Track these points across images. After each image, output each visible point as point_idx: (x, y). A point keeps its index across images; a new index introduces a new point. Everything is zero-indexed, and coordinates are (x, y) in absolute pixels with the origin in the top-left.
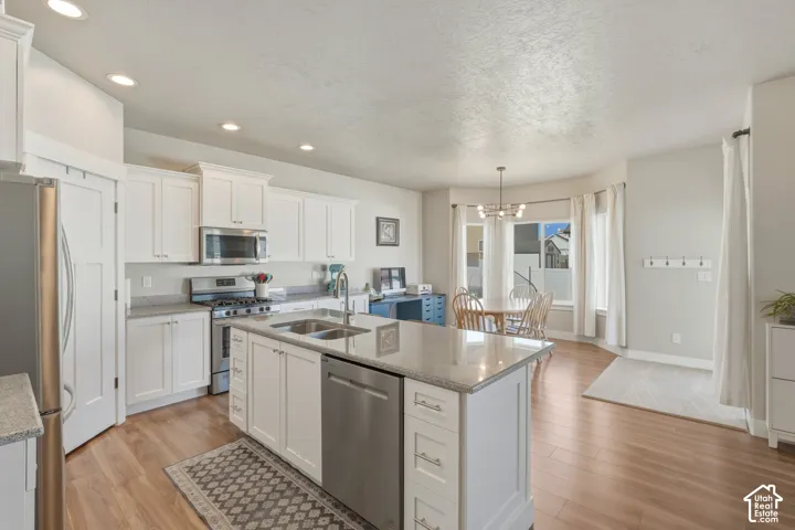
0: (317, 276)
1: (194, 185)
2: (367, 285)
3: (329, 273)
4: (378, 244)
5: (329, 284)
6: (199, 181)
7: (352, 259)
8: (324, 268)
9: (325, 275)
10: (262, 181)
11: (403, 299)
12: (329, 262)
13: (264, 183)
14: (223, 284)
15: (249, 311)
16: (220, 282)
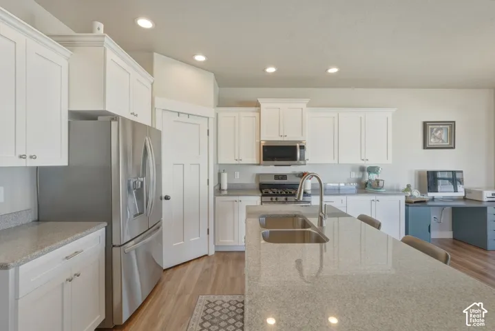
0: (355, 175)
1: (257, 114)
2: (409, 186)
3: (367, 174)
4: (425, 147)
5: (367, 183)
6: (259, 112)
7: (390, 161)
8: (362, 169)
9: (363, 175)
10: (302, 104)
11: (462, 204)
12: (367, 164)
13: (304, 105)
14: (279, 179)
15: (286, 199)
16: (277, 177)
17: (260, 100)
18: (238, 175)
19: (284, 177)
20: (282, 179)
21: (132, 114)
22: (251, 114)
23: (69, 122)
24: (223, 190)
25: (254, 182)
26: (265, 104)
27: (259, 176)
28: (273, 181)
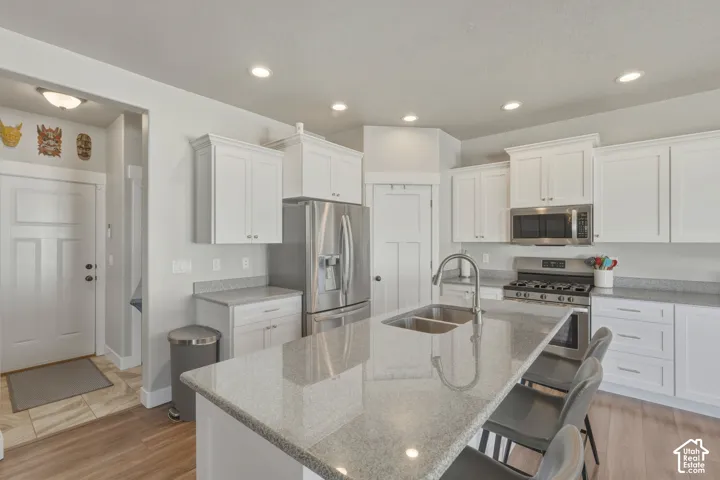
1: (504, 171)
6: (508, 167)
13: (586, 146)
14: (550, 266)
15: (542, 297)
16: (547, 263)
17: (508, 150)
18: (486, 258)
19: (560, 263)
20: (555, 266)
21: (333, 194)
22: (498, 172)
23: (283, 209)
24: (465, 277)
25: (511, 269)
26: (516, 155)
27: (517, 260)
28: (539, 268)
